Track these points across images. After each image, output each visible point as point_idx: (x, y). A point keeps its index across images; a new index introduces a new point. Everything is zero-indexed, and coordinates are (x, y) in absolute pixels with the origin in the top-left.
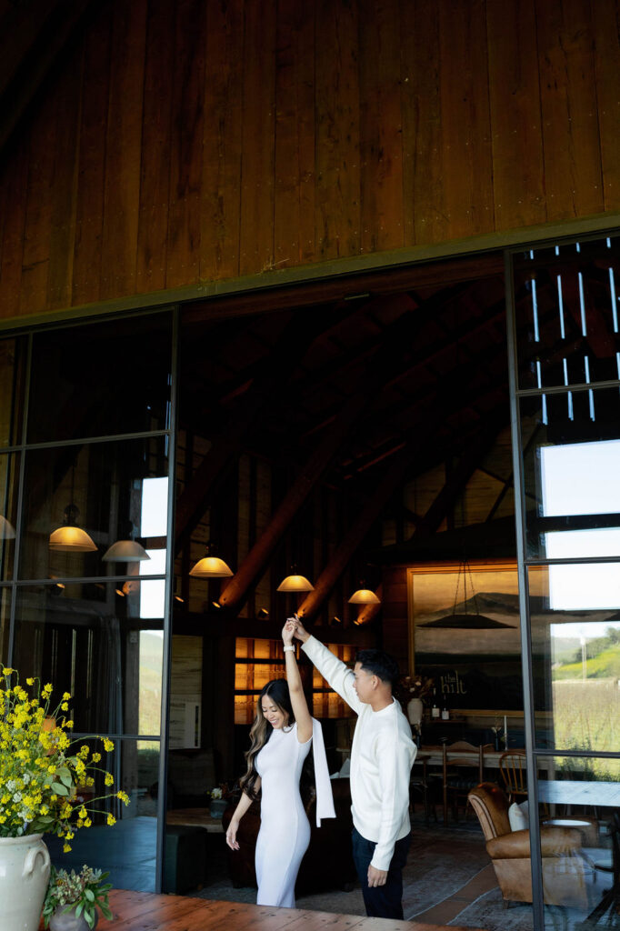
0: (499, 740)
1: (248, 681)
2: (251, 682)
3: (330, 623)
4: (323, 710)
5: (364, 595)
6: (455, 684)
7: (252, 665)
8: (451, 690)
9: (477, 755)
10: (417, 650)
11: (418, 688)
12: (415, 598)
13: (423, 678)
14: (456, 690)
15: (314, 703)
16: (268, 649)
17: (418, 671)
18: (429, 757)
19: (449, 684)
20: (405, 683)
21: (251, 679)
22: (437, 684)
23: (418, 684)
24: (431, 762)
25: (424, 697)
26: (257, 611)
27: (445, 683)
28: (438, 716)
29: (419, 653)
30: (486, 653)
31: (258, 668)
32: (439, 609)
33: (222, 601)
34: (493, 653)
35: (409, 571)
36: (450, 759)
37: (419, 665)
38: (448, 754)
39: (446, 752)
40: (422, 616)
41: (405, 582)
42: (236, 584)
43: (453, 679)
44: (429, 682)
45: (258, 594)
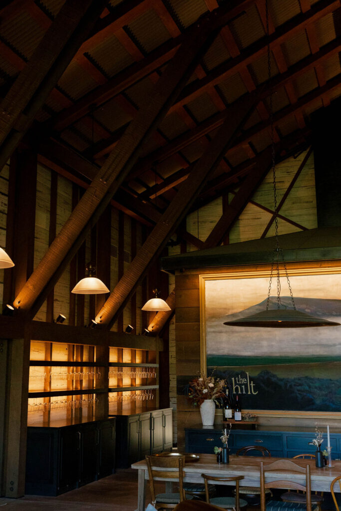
0: (321, 454)
1: (45, 382)
2: (48, 383)
3: (124, 330)
4: (118, 406)
5: (156, 304)
6: (246, 386)
7: (49, 367)
8: (242, 390)
9: (304, 477)
10: (209, 353)
11: (212, 389)
12: (207, 303)
13: (215, 379)
14: (247, 391)
15: (110, 400)
16: (67, 352)
17: (209, 373)
18: (242, 478)
19: (240, 385)
20: (198, 385)
21: (48, 381)
22: (229, 385)
23: (211, 385)
24: (243, 483)
25: (217, 399)
26: (56, 317)
27: (236, 384)
28: (231, 417)
29: (210, 355)
30: (278, 355)
31: (55, 370)
32: (230, 313)
33: (16, 303)
34: (283, 355)
35: (201, 277)
36: (268, 480)
37: (210, 367)
38: (267, 474)
39: (264, 471)
40: (213, 320)
41: (197, 288)
42: (31, 287)
43: (244, 381)
44: (222, 383)
45: (57, 300)
